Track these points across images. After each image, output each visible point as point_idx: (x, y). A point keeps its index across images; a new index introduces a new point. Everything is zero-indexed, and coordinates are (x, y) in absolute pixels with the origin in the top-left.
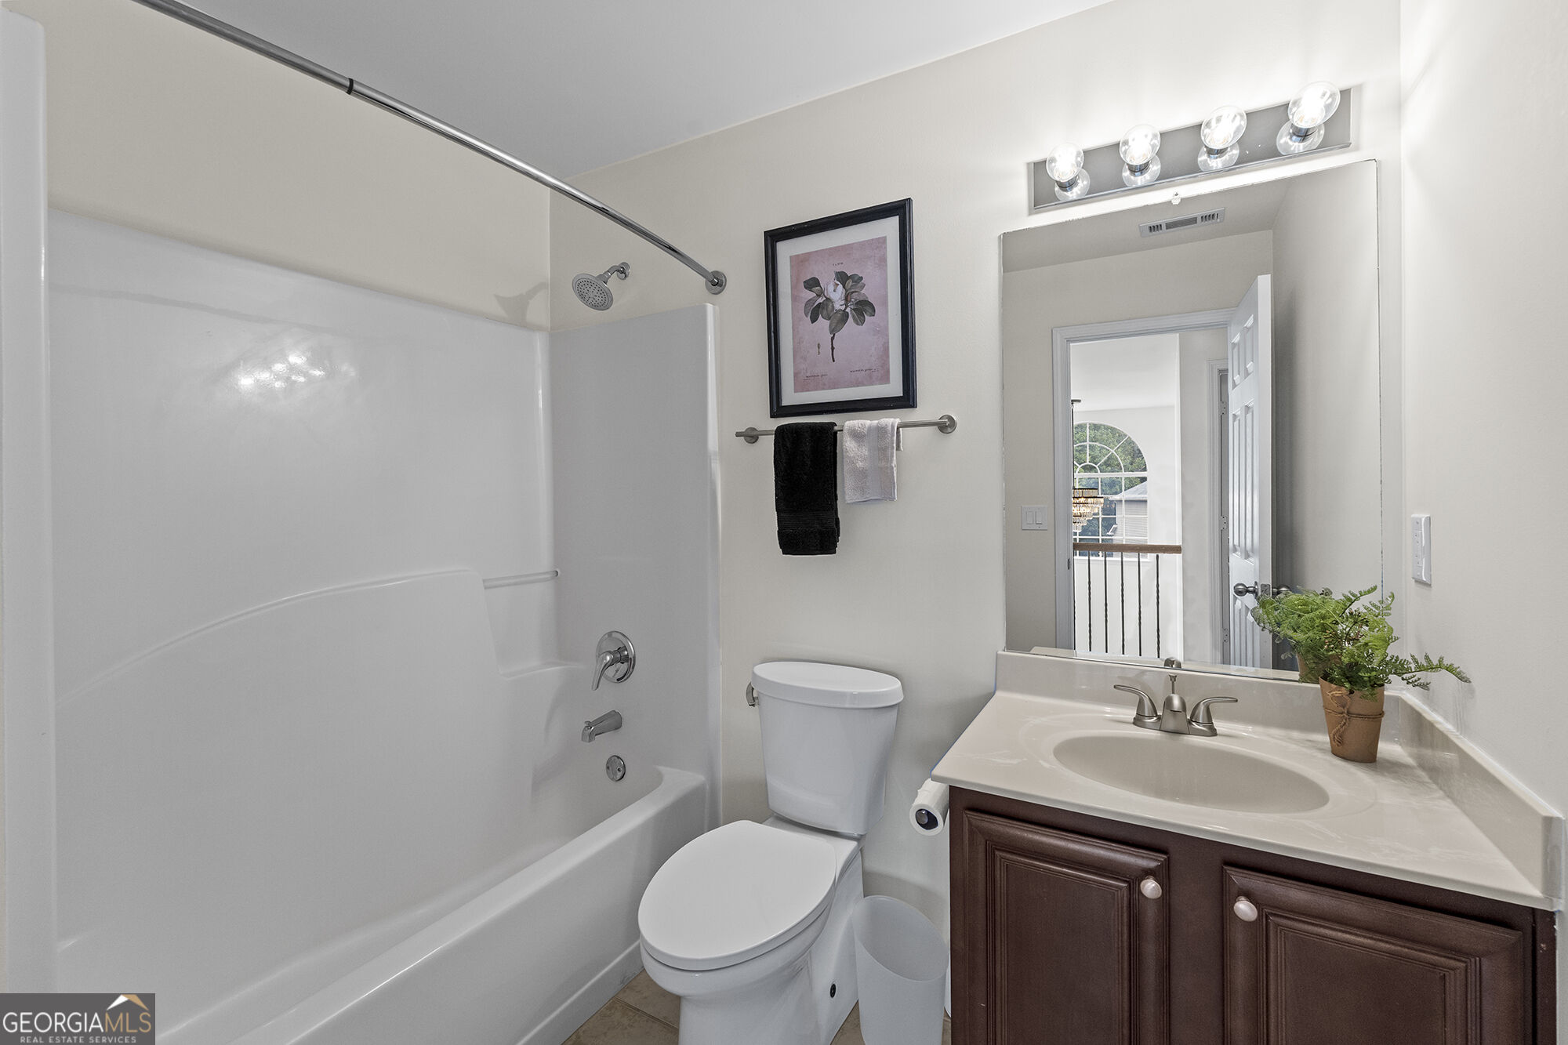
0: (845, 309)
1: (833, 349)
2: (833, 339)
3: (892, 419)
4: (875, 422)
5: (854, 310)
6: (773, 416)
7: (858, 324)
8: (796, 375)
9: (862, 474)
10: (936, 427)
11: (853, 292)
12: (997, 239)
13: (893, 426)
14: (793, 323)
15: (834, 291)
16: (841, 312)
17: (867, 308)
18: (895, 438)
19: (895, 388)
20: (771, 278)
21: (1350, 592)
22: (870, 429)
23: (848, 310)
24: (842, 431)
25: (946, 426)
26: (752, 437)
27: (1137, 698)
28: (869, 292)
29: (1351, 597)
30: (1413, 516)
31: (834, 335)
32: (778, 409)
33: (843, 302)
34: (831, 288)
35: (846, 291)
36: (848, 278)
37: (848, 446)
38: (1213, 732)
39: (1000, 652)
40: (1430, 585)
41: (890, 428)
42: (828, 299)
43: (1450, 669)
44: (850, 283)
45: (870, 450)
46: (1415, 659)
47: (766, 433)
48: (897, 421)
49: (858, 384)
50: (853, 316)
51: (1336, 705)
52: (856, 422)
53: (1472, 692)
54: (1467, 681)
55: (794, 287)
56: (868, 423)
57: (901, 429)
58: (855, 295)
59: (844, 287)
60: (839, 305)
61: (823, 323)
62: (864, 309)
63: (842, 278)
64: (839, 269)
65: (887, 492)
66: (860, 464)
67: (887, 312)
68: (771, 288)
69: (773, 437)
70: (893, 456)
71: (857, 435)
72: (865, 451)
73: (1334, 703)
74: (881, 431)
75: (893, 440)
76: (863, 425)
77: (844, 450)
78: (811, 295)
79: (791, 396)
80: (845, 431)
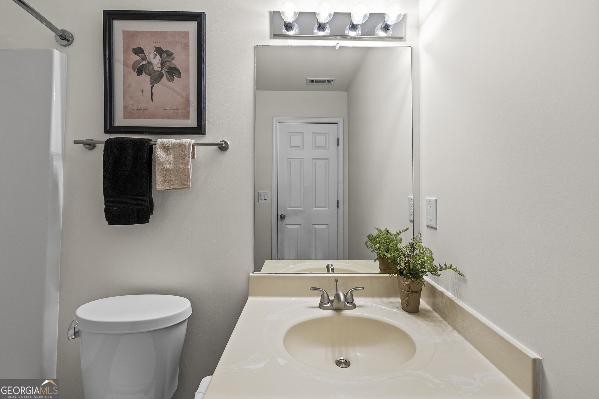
0: (161, 70)
1: (152, 94)
2: (152, 88)
3: (189, 140)
4: (178, 141)
5: (167, 72)
6: (106, 132)
7: (170, 81)
8: (125, 107)
9: (169, 172)
10: (216, 147)
11: (166, 61)
12: (253, 47)
13: (190, 144)
14: (124, 73)
15: (154, 58)
16: (159, 72)
17: (176, 72)
18: (191, 151)
19: (192, 122)
20: (107, 42)
21: (399, 231)
22: (175, 144)
23: (163, 71)
24: (156, 145)
25: (223, 147)
26: (89, 145)
27: (321, 293)
28: (177, 62)
29: (399, 233)
30: (426, 198)
31: (153, 85)
32: (110, 127)
33: (160, 66)
34: (152, 56)
35: (162, 59)
36: (164, 52)
37: (159, 154)
38: (354, 306)
39: (251, 274)
40: (436, 229)
41: (188, 145)
42: (150, 63)
43: (455, 270)
44: (165, 55)
45: (174, 158)
46: (440, 265)
47: (100, 143)
48: (193, 141)
49: (169, 117)
50: (167, 76)
51: (406, 288)
52: (165, 140)
53: (465, 281)
54: (463, 276)
55: (125, 51)
56: (173, 141)
57: (195, 146)
58: (168, 63)
59: (161, 57)
60: (157, 67)
61: (145, 78)
62: (173, 72)
63: (160, 51)
64: (158, 45)
65: (184, 184)
66: (167, 166)
67: (189, 77)
68: (107, 48)
69: (104, 145)
70: (189, 162)
71: (165, 148)
72: (171, 158)
73: (406, 287)
74: (182, 146)
75: (190, 152)
76: (170, 142)
77: (156, 156)
78: (137, 58)
79: (120, 121)
80: (158, 145)
